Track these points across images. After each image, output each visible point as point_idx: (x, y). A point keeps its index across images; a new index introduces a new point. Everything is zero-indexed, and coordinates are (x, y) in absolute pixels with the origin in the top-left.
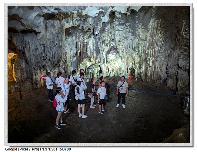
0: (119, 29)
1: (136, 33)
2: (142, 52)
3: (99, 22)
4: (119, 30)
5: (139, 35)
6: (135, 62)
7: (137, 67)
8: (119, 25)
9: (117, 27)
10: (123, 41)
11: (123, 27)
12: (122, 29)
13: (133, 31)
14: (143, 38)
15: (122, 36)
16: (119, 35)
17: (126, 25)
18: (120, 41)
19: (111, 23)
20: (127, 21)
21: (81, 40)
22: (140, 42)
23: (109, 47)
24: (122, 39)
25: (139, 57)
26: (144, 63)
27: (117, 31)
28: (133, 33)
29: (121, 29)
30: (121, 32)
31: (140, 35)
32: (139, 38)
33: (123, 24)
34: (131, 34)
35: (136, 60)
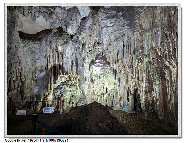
0: (108, 24)
1: (135, 24)
2: (149, 56)
4: (108, 27)
6: (138, 78)
7: (144, 89)
10: (115, 43)
12: (113, 24)
13: (129, 22)
15: (113, 36)
16: (108, 34)
18: (110, 44)
21: (54, 47)
22: (144, 36)
24: (112, 40)
25: (145, 68)
26: (156, 78)
27: (105, 28)
29: (111, 25)
30: (110, 29)
31: (143, 25)
35: (141, 75)
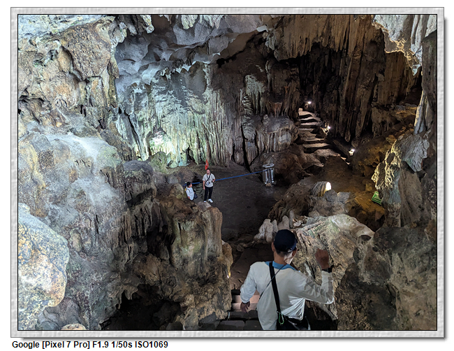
3: (131, 96)
5: (191, 106)
8: (159, 93)
9: (157, 96)
11: (164, 96)
14: (198, 110)
17: (169, 94)
19: (148, 94)
20: (169, 88)
23: (149, 127)
28: (181, 104)
32: (193, 109)
33: (164, 92)
34: (180, 105)
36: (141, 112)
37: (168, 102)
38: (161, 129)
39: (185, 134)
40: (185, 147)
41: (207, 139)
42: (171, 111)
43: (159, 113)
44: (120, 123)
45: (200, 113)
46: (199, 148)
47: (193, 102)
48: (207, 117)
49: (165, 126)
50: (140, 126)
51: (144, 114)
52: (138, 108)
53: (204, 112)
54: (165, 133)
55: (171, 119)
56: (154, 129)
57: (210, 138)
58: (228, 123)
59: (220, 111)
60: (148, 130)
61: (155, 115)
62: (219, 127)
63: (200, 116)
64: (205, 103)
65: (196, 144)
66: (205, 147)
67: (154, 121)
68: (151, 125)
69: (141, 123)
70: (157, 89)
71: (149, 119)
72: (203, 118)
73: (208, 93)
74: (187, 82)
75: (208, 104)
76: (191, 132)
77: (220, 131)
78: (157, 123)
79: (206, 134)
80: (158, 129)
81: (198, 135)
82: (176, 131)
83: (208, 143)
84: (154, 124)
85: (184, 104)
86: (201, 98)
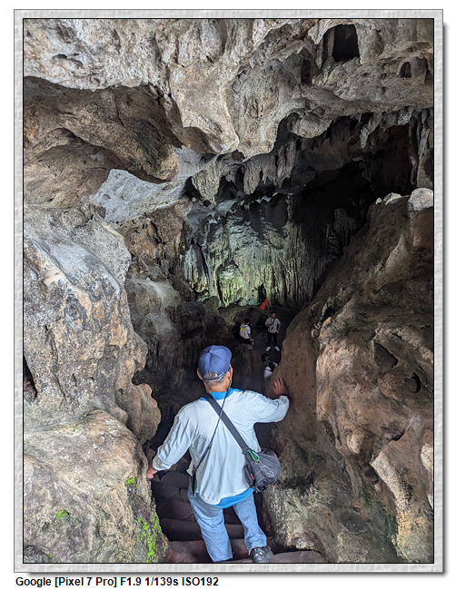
0: (236, 230)
1: (264, 237)
2: (276, 264)
3: (206, 227)
4: (236, 233)
5: (268, 240)
7: (269, 285)
8: (235, 224)
9: (233, 228)
10: (244, 249)
11: (240, 227)
12: (241, 231)
13: (258, 233)
14: (276, 245)
15: (241, 241)
16: (236, 240)
17: (245, 225)
18: (238, 249)
20: (246, 219)
22: (272, 250)
23: (221, 260)
25: (271, 270)
26: (280, 278)
28: (258, 236)
30: (238, 235)
31: (271, 240)
32: (270, 243)
33: (240, 223)
35: (267, 275)
36: (214, 244)
37: (243, 234)
38: (233, 262)
39: (259, 270)
40: (258, 283)
41: (284, 277)
42: (246, 244)
43: (233, 245)
44: (192, 253)
45: (278, 248)
46: (274, 286)
47: (271, 235)
48: (285, 253)
49: (238, 260)
50: (211, 258)
51: (217, 246)
52: (211, 239)
53: (282, 247)
54: (237, 267)
55: (245, 252)
56: (225, 262)
57: (287, 276)
58: (310, 261)
59: (301, 247)
60: (219, 263)
61: (228, 248)
62: (299, 265)
63: (278, 252)
64: (285, 237)
65: (270, 282)
66: (281, 286)
67: (226, 253)
68: (222, 257)
69: (213, 255)
70: (233, 219)
71: (222, 251)
72: (281, 254)
73: (288, 227)
74: (267, 213)
75: (287, 239)
76: (267, 268)
77: (299, 270)
78: (230, 255)
79: (283, 272)
80: (230, 263)
81: (273, 272)
82: (249, 265)
83: (284, 282)
84: (226, 257)
85: (261, 238)
86: (280, 232)
